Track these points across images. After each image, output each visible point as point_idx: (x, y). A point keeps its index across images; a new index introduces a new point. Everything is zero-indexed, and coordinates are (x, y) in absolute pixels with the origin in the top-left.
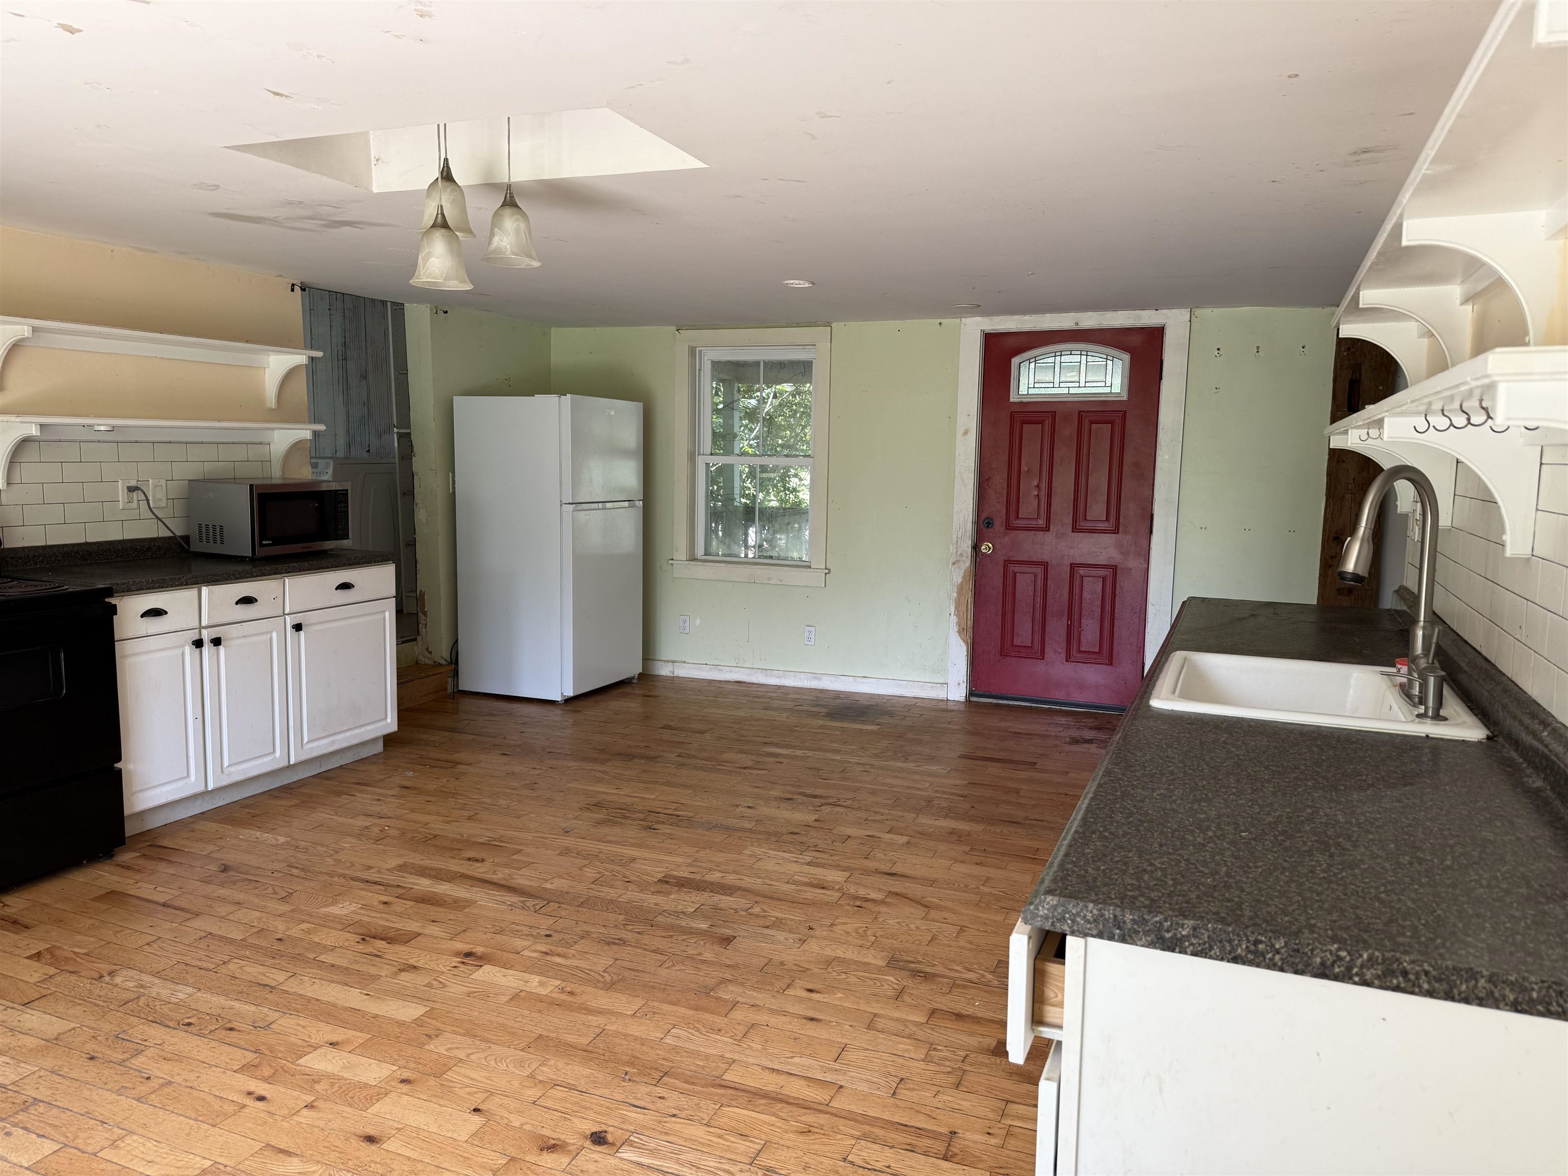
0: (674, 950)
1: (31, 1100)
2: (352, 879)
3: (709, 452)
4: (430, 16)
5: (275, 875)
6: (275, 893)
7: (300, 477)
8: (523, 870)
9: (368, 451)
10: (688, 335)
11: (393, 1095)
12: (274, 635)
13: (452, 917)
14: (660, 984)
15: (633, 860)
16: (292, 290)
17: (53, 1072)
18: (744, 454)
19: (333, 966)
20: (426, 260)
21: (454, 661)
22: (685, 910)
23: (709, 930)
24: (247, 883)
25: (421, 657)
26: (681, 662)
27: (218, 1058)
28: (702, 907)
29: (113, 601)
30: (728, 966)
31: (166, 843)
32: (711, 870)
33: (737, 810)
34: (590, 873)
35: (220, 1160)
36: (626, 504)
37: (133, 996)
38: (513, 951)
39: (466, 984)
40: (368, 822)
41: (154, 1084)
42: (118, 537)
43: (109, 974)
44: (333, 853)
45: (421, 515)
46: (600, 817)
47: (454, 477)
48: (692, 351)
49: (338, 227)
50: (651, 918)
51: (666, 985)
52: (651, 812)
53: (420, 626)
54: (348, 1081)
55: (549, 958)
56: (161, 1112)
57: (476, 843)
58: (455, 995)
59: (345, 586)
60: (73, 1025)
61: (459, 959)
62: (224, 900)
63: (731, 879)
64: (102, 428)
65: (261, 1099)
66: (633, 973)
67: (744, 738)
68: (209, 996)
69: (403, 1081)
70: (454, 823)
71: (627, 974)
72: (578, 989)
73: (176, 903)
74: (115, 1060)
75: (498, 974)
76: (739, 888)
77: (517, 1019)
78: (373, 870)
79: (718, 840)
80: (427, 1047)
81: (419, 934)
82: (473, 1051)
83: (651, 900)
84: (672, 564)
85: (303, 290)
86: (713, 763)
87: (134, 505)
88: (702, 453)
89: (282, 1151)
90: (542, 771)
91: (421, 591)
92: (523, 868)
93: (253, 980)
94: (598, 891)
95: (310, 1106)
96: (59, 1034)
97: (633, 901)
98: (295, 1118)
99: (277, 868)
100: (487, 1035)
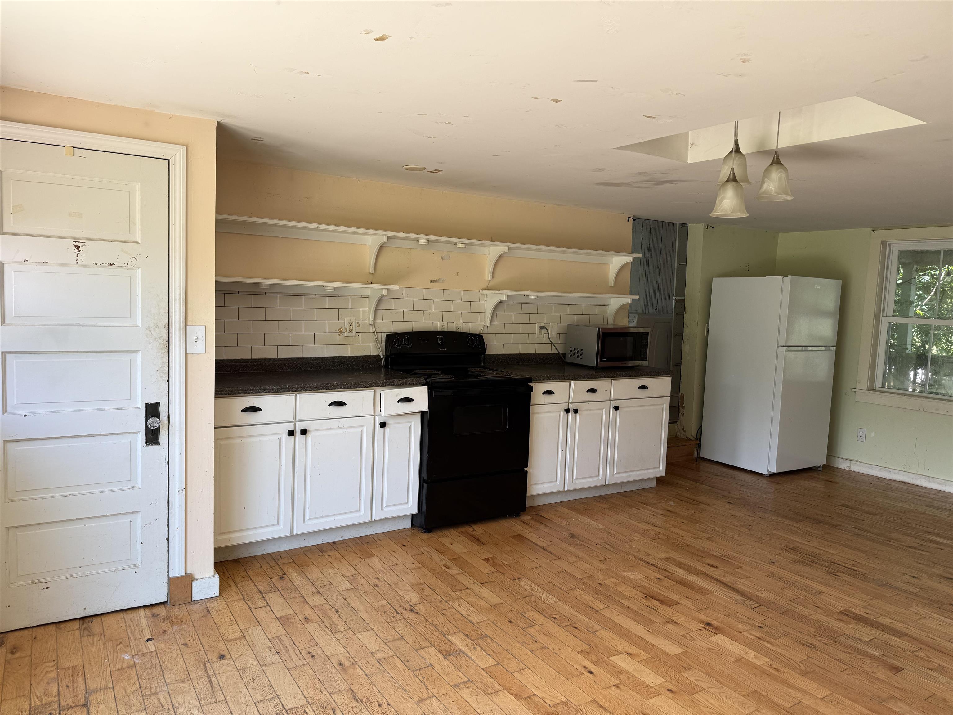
0: (852, 663)
1: (484, 634)
2: (639, 559)
3: (891, 314)
4: (748, 61)
5: (598, 546)
6: (598, 557)
7: (622, 324)
8: (743, 580)
9: (656, 310)
10: (882, 234)
11: (663, 696)
12: (604, 411)
13: (698, 598)
14: (842, 684)
15: (821, 593)
16: (628, 221)
17: (494, 623)
18: (917, 316)
19: (629, 608)
20: (721, 201)
21: (698, 439)
22: (861, 638)
23: (881, 657)
24: (583, 547)
25: (679, 433)
26: (857, 461)
27: (569, 642)
28: (875, 640)
29: (532, 384)
30: (897, 688)
31: (543, 515)
32: (882, 615)
33: (903, 576)
34: (789, 593)
35: (570, 699)
36: (823, 348)
37: (529, 594)
38: (737, 630)
39: (707, 643)
40: (648, 527)
41: (538, 645)
42: (533, 352)
43: (518, 579)
44: (628, 541)
45: (686, 348)
46: (797, 558)
47: (708, 326)
48: (884, 244)
49: (662, 184)
50: (835, 637)
51: (846, 686)
52: (834, 563)
53: (680, 414)
54: (637, 679)
55: (761, 642)
56: (542, 662)
57: (712, 555)
58: (700, 647)
59: (643, 388)
60: (502, 601)
61: (702, 625)
62: (572, 553)
63: (899, 626)
64: (532, 297)
65: (591, 672)
66: (821, 670)
67: (909, 525)
68: (565, 606)
69: (669, 690)
70: (699, 540)
71: (817, 669)
72: (782, 669)
73: (549, 549)
74: (521, 627)
75: (727, 642)
76: (906, 635)
77: (740, 675)
78: (651, 557)
79: (888, 595)
80: (683, 674)
81: (679, 603)
82: (713, 686)
83: (835, 624)
84: (855, 392)
85: (634, 220)
86: (883, 538)
87: (542, 336)
88: (885, 315)
89: (601, 706)
90: (754, 518)
91: (682, 394)
92: (743, 578)
93: (586, 603)
94: (795, 607)
95: (616, 686)
96: (496, 604)
97: (821, 621)
98: (608, 690)
99: (599, 543)
100: (720, 679)
